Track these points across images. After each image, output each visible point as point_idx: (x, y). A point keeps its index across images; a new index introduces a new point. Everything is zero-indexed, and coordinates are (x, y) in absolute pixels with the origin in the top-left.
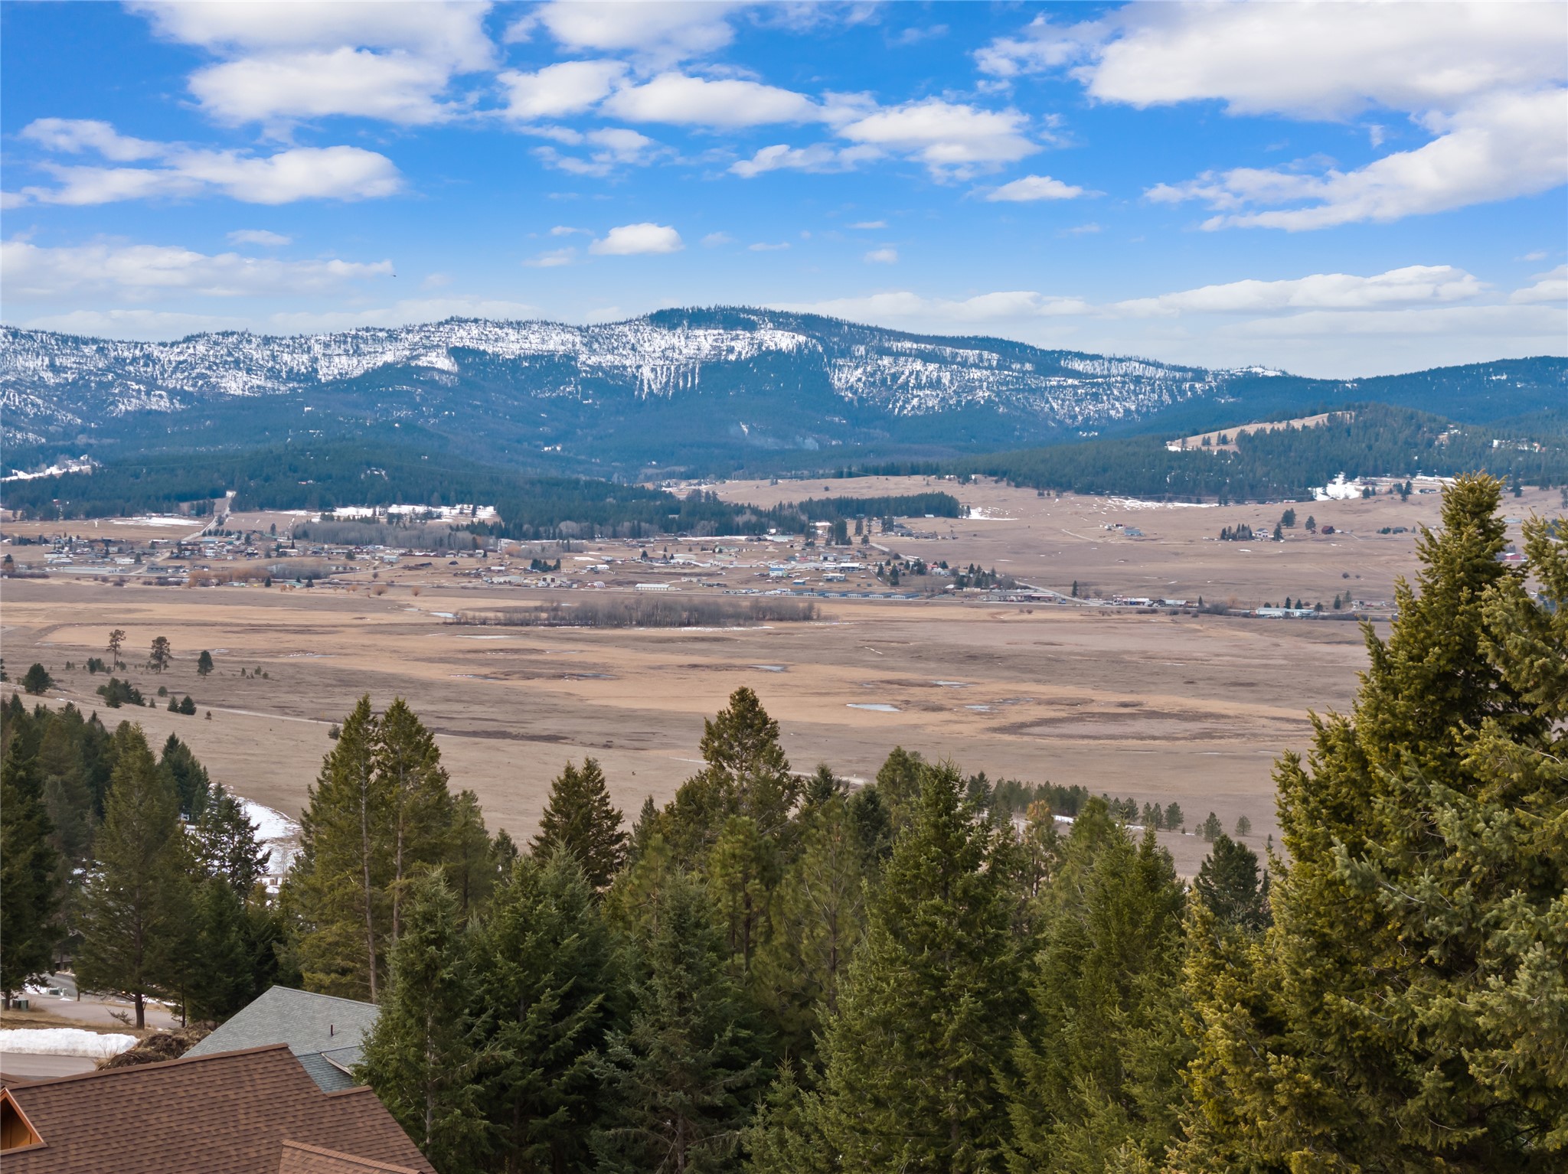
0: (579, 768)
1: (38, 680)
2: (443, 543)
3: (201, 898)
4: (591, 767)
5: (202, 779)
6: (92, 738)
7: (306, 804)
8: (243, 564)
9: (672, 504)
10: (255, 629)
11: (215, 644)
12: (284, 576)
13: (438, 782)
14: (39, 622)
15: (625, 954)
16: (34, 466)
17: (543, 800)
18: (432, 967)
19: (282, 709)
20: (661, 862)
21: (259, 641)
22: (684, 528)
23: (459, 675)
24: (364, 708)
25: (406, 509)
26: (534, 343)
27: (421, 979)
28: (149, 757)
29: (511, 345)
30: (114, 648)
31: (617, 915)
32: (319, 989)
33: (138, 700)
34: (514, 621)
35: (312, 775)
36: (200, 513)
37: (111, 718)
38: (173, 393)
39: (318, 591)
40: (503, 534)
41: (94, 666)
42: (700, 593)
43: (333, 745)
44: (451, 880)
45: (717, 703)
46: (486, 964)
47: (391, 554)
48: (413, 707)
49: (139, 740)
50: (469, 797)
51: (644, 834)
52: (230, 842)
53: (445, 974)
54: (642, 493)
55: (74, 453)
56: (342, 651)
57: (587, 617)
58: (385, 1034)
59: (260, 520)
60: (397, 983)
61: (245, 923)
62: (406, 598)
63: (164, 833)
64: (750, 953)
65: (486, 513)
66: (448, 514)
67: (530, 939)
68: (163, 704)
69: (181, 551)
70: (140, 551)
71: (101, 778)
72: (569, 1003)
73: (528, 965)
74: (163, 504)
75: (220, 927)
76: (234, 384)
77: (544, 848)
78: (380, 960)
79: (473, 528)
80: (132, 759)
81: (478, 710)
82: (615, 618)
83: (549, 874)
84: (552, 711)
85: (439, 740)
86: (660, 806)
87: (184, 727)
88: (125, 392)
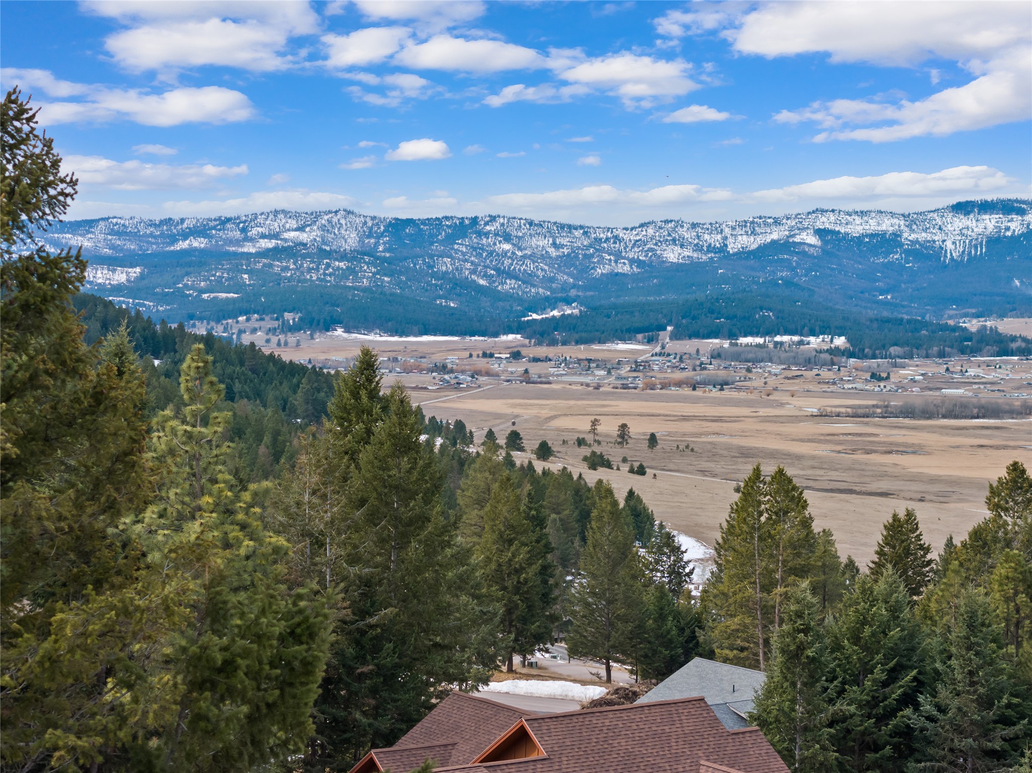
0: (902, 515)
1: (544, 451)
2: (809, 362)
3: (649, 598)
4: (910, 514)
5: (650, 519)
6: (579, 490)
7: (718, 536)
8: (678, 375)
9: (967, 336)
10: (685, 418)
11: (659, 428)
12: (705, 383)
13: (806, 523)
14: (545, 413)
15: (933, 643)
16: (543, 310)
17: (877, 536)
18: (801, 648)
19: (703, 472)
20: (957, 580)
21: (688, 427)
22: (975, 351)
23: (821, 451)
24: (757, 472)
25: (786, 338)
26: (872, 225)
27: (793, 656)
28: (615, 503)
29: (857, 227)
30: (593, 431)
31: (927, 616)
32: (726, 660)
33: (609, 465)
34: (857, 415)
35: (723, 517)
36: (650, 341)
37: (591, 477)
38: (632, 261)
39: (727, 393)
40: (851, 355)
41: (581, 442)
42: (987, 396)
43: (737, 497)
44: (814, 590)
45: (998, 472)
46: (837, 647)
47: (776, 369)
48: (789, 472)
49: (610, 492)
50: (827, 533)
51: (946, 561)
52: (668, 561)
53: (810, 653)
54: (946, 327)
55: (568, 302)
56: (743, 434)
57: (908, 412)
58: (769, 693)
59: (689, 346)
60: (778, 658)
61: (677, 615)
62: (786, 398)
63: (624, 553)
64: (1019, 645)
65: (840, 341)
66: (814, 342)
67: (867, 631)
68: (625, 468)
69: (638, 366)
70: (610, 367)
71: (585, 516)
72: (893, 675)
73: (866, 648)
74: (626, 334)
75: (661, 617)
76: (672, 255)
77: (877, 569)
78: (767, 642)
79: (831, 351)
80: (605, 504)
81: (834, 475)
82: (927, 413)
83: (881, 587)
84: (883, 475)
85: (807, 495)
86: (957, 542)
87: (639, 484)
88: (601, 261)
